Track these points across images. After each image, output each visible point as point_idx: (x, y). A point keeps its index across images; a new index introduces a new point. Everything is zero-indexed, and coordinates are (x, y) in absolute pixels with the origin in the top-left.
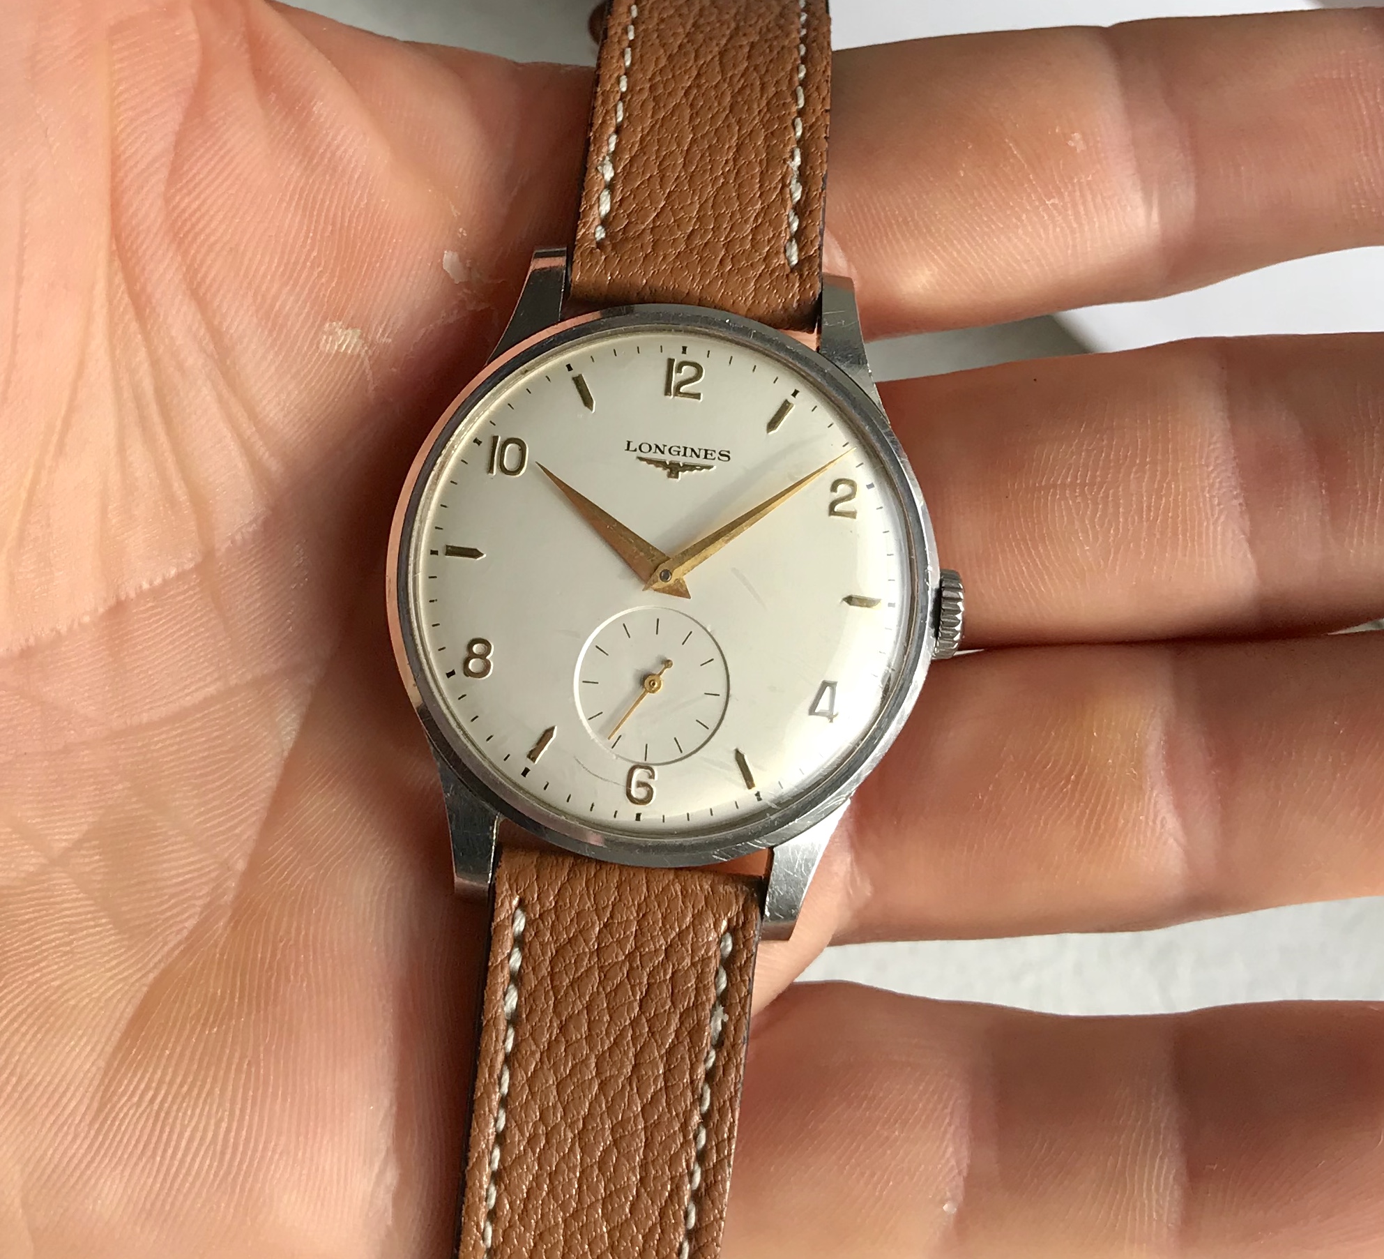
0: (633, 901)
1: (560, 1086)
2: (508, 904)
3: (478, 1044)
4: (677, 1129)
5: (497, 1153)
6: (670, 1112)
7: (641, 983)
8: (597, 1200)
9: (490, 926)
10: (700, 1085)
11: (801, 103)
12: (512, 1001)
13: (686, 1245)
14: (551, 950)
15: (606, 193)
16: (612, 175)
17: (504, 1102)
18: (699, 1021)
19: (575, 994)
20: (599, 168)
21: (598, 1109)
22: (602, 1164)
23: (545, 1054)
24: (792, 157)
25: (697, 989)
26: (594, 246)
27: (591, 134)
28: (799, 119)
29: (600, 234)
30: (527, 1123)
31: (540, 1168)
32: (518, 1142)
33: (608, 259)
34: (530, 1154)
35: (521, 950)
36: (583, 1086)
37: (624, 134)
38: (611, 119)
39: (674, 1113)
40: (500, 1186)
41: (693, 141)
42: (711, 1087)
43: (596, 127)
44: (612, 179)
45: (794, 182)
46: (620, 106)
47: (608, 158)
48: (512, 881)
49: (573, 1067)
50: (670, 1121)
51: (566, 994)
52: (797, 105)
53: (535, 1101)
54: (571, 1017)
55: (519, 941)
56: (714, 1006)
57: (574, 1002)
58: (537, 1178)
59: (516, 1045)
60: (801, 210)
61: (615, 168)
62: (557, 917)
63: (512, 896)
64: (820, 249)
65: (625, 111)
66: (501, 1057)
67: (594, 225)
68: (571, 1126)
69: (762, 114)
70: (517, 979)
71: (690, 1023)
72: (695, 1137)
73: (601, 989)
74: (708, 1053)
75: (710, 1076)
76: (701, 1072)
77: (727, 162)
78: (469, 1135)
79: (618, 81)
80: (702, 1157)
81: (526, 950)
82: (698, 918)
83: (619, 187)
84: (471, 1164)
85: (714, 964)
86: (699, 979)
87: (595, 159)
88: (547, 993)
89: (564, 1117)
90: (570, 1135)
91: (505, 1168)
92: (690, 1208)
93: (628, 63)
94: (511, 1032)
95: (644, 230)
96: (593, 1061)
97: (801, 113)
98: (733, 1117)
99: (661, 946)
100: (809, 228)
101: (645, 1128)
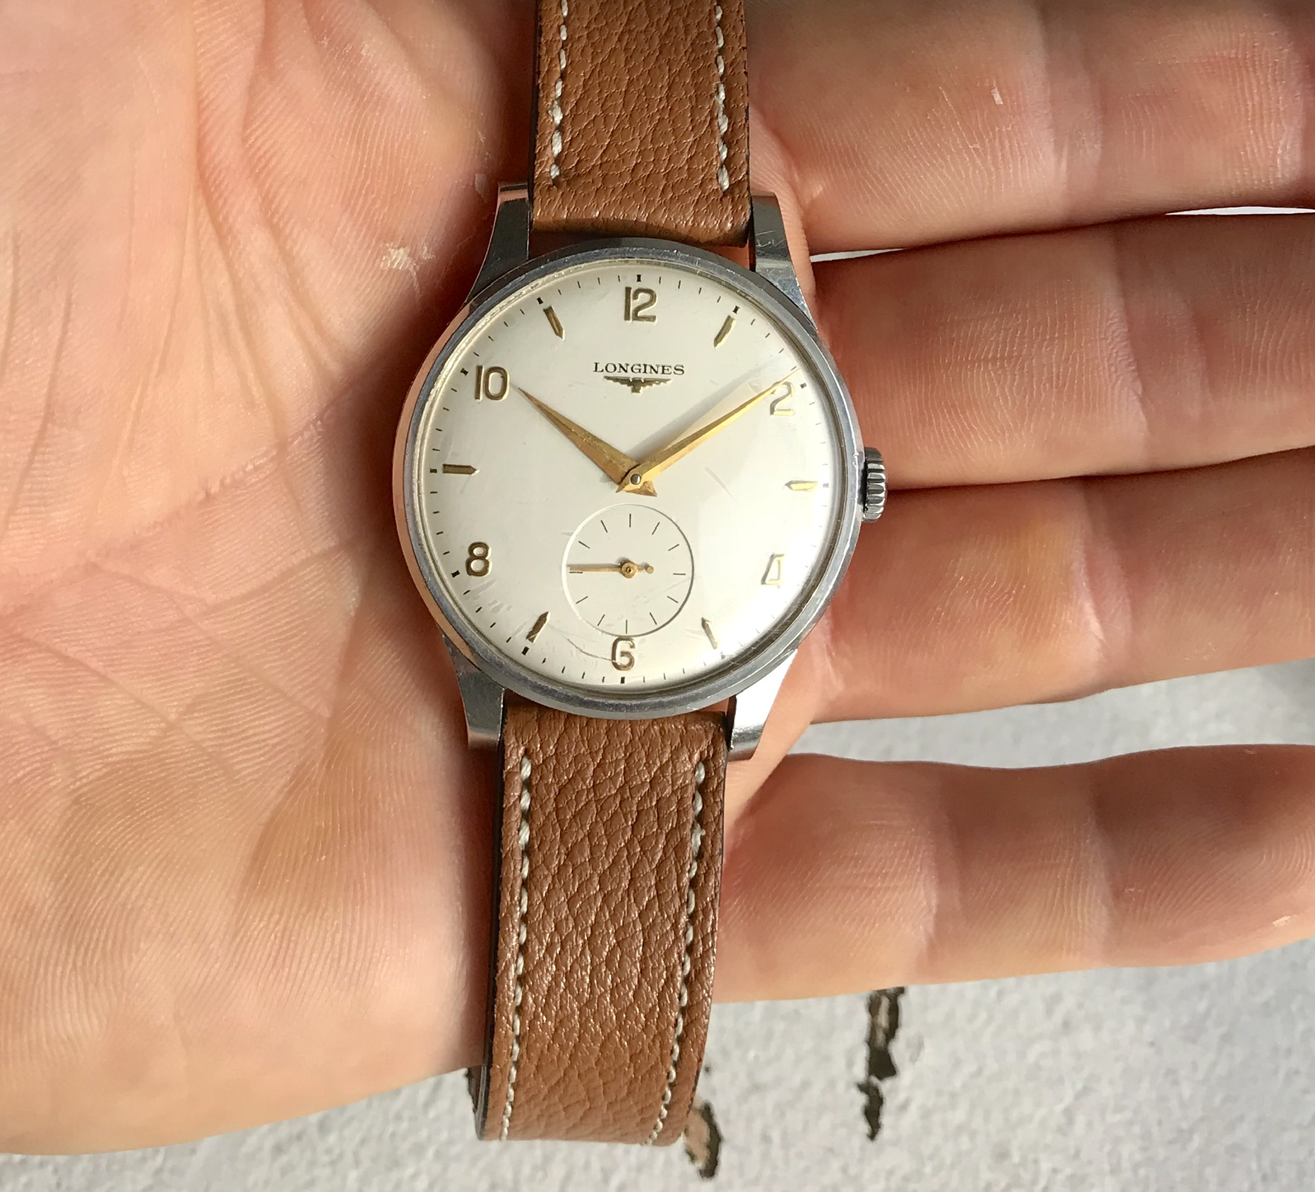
0: (621, 744)
1: (570, 902)
2: (515, 754)
3: (500, 873)
4: (668, 928)
5: (521, 961)
6: (663, 915)
7: (631, 811)
8: (606, 991)
9: (502, 775)
10: (686, 892)
11: (721, 43)
12: (525, 836)
13: (681, 1020)
14: (555, 788)
15: (557, 135)
16: (561, 117)
17: (524, 919)
18: (682, 839)
19: (577, 825)
20: (550, 112)
21: (603, 918)
22: (608, 963)
23: (556, 877)
24: (718, 92)
25: (678, 811)
26: (550, 183)
27: (540, 81)
28: (720, 57)
29: (555, 173)
30: (545, 934)
31: (558, 969)
32: (539, 952)
33: (564, 195)
34: (548, 959)
35: (530, 791)
36: (589, 901)
37: (570, 80)
38: (556, 66)
39: (666, 916)
40: (525, 987)
41: (631, 82)
42: (695, 892)
43: (543, 75)
44: (562, 121)
45: (721, 114)
46: (563, 53)
47: (556, 102)
48: (518, 734)
49: (580, 885)
50: (663, 923)
51: (570, 826)
52: (717, 44)
53: (551, 917)
54: (575, 844)
55: (527, 784)
56: (693, 825)
57: (577, 832)
58: (555, 978)
59: (531, 872)
60: (728, 140)
61: (563, 111)
62: (558, 762)
63: (518, 747)
64: (747, 173)
65: (567, 58)
66: (519, 882)
67: (549, 165)
68: (582, 934)
69: (688, 54)
70: (527, 816)
71: (674, 842)
72: (685, 934)
73: (599, 819)
74: (691, 865)
75: (693, 883)
76: (685, 880)
77: (660, 99)
78: (497, 949)
79: (559, 32)
80: (690, 949)
81: (534, 791)
82: (675, 753)
83: (568, 128)
84: (500, 972)
85: (691, 790)
86: (680, 802)
87: (545, 104)
88: (553, 826)
89: (575, 927)
90: (581, 942)
91: (528, 972)
92: (682, 991)
93: (565, 14)
94: (526, 862)
95: (593, 166)
96: (596, 879)
97: (721, 51)
98: (714, 915)
99: (646, 779)
100: (737, 156)
101: (643, 929)
